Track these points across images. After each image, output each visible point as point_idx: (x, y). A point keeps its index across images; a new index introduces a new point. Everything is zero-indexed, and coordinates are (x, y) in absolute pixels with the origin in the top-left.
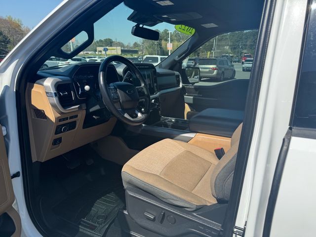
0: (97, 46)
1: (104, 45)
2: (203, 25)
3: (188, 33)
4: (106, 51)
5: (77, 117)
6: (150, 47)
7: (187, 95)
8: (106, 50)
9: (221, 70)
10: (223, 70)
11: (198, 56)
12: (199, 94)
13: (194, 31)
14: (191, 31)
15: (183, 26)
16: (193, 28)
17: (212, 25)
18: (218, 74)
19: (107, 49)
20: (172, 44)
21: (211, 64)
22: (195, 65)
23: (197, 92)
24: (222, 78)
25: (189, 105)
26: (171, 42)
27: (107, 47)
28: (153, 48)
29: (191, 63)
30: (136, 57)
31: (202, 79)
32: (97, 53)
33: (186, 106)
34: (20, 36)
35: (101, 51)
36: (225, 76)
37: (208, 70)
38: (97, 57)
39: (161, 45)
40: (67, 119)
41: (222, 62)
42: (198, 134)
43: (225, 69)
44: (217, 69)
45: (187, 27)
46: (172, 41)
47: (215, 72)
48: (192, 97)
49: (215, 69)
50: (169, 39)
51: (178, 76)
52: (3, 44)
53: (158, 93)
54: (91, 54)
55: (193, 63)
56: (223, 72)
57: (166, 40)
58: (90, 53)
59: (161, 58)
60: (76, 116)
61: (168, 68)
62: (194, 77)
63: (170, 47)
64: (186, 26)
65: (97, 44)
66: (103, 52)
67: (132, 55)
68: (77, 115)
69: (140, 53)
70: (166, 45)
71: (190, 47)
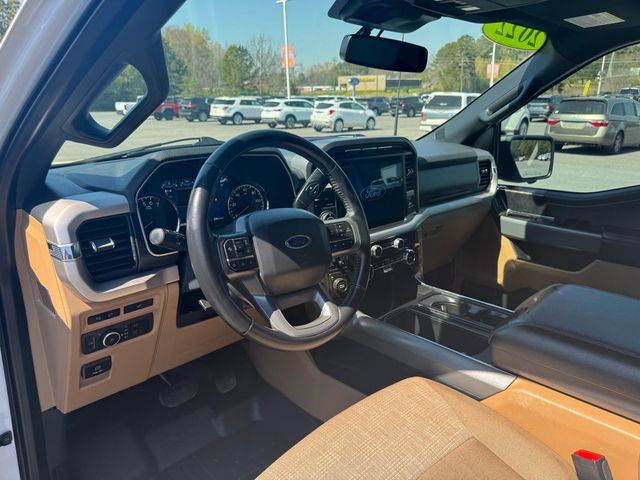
0: (339, 74)
1: (352, 72)
2: (570, 20)
3: (524, 45)
4: (354, 85)
5: (151, 304)
6: (448, 73)
7: (510, 215)
8: (355, 82)
9: (616, 127)
10: (622, 126)
11: (560, 90)
12: (544, 214)
13: (542, 37)
14: (532, 39)
15: (509, 26)
16: (541, 30)
17: (605, 19)
18: (607, 136)
19: (358, 81)
20: (497, 66)
21: (590, 113)
22: (550, 113)
23: (542, 208)
24: (618, 144)
25: (515, 241)
26: (496, 62)
27: (359, 77)
28: (456, 76)
29: (541, 109)
30: (415, 95)
31: (564, 147)
32: (337, 88)
33: (506, 243)
34: (204, 59)
35: (345, 85)
36: (627, 142)
37: (580, 126)
38: (336, 97)
39: (474, 68)
40: (116, 313)
41: (619, 108)
42: (519, 381)
43: (629, 125)
44: (606, 125)
45: (520, 29)
46: (498, 58)
47: (601, 131)
48: (524, 223)
49: (602, 124)
50: (493, 54)
51: (486, 164)
52: (176, 75)
53: (417, 218)
54: (327, 92)
55: (545, 107)
56: (622, 133)
57: (486, 56)
58: (324, 88)
59: (469, 98)
60: (150, 302)
61: (462, 139)
62: (536, 158)
63: (493, 71)
64: (516, 24)
65: (339, 71)
66: (350, 88)
67: (408, 92)
68: (152, 300)
69: (424, 86)
70: (485, 69)
71: (526, 85)
